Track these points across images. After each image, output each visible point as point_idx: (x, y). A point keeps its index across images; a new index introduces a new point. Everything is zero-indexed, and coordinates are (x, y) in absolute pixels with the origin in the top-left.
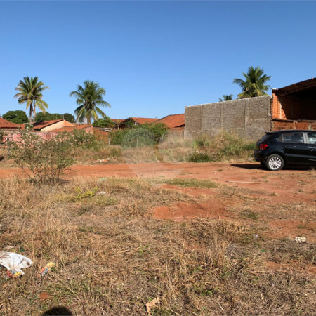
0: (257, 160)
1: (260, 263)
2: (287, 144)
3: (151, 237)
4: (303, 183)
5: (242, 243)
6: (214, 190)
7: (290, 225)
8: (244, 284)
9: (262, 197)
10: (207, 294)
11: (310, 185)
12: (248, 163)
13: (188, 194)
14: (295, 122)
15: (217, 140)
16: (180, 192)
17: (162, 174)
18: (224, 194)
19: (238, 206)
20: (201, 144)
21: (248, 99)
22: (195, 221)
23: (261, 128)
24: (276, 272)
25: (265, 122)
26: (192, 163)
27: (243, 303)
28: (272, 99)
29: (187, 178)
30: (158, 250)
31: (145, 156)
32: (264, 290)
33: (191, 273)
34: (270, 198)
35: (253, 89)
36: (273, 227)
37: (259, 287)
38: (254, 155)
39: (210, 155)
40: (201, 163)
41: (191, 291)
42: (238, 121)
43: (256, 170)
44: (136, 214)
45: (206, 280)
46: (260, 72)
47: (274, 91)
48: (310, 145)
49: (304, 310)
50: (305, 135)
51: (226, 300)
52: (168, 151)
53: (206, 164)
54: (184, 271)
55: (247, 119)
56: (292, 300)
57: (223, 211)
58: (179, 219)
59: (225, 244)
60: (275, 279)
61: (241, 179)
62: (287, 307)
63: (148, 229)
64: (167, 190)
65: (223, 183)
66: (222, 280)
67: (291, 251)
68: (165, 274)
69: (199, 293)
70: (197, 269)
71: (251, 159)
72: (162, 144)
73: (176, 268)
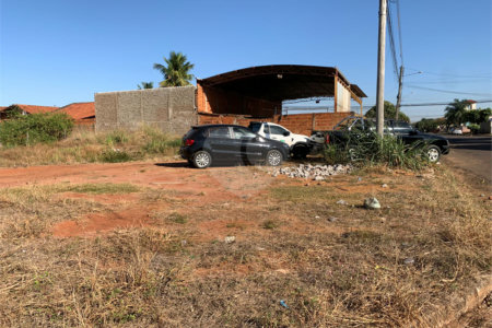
0: (183, 158)
1: (189, 272)
2: (215, 139)
3: (51, 263)
4: (230, 180)
5: (170, 252)
6: (135, 194)
7: (219, 226)
8: (172, 298)
9: (190, 198)
10: (129, 319)
11: (237, 182)
12: (174, 161)
13: (102, 202)
14: (221, 116)
15: (138, 136)
16: (92, 200)
17: (66, 179)
18: (149, 198)
19: (165, 211)
20: (118, 141)
21: (172, 88)
22: (111, 235)
23: (187, 123)
24: (207, 279)
25: (190, 116)
26: (106, 164)
27: (171, 321)
28: (196, 90)
29: (101, 182)
30: (61, 277)
31: (40, 157)
32: (194, 300)
33: (108, 299)
34: (199, 199)
35: (175, 78)
36: (202, 230)
37: (189, 299)
38: (181, 152)
39: (130, 153)
40: (119, 164)
41: (108, 320)
42: (161, 113)
43: (182, 169)
44: (27, 235)
45: (126, 303)
46: (183, 59)
47: (198, 82)
48: (236, 140)
49: (235, 313)
50: (231, 130)
51: (152, 321)
52: (72, 149)
53: (124, 164)
54: (98, 297)
55: (170, 111)
56: (222, 305)
57: (147, 218)
58: (91, 234)
59: (149, 256)
60: (205, 287)
61: (166, 179)
62: (218, 314)
63: (47, 253)
64: (73, 199)
65: (145, 186)
66: (146, 299)
67: (220, 253)
68: (72, 306)
69: (118, 321)
70: (116, 292)
71: (177, 156)
72: (65, 141)
73: (87, 296)
